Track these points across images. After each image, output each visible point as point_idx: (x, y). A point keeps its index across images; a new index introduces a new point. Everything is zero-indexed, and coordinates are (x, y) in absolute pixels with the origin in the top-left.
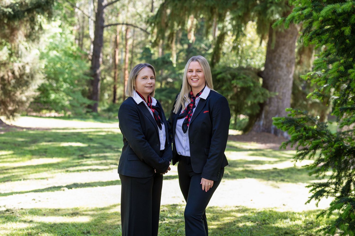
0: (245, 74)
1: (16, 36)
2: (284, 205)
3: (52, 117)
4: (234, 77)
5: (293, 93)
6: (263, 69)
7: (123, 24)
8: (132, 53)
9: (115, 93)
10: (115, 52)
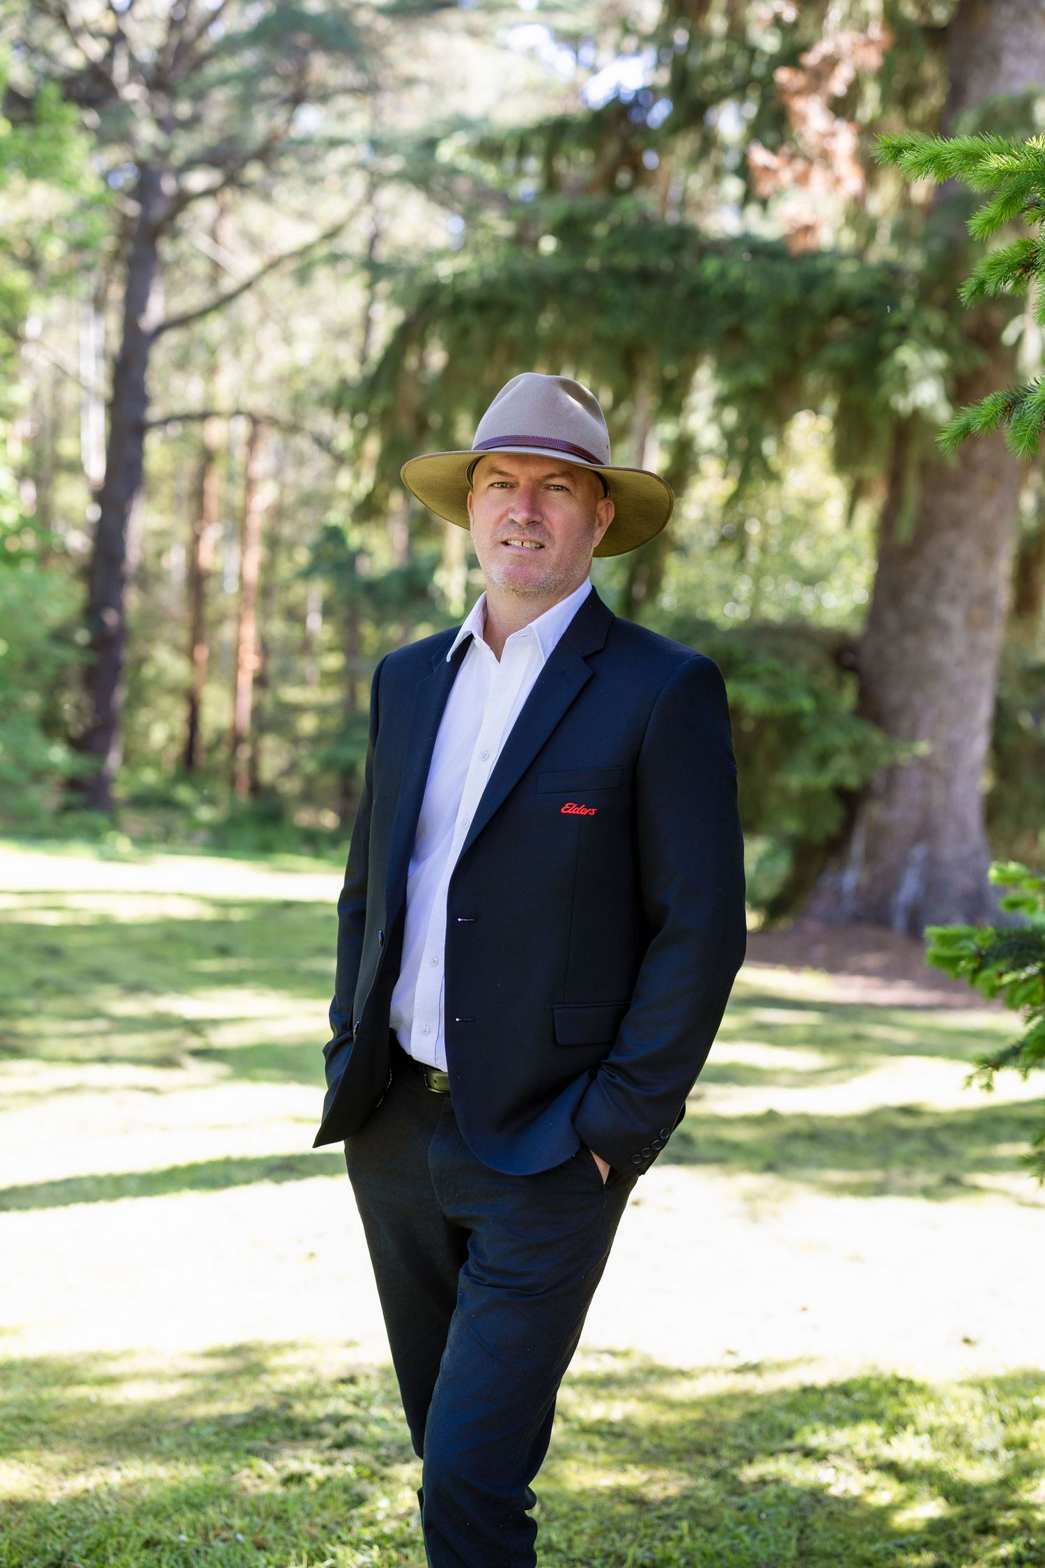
0: (778, 653)
2: (967, 1341)
5: (997, 747)
7: (234, 414)
8: (273, 542)
9: (193, 721)
10: (196, 539)
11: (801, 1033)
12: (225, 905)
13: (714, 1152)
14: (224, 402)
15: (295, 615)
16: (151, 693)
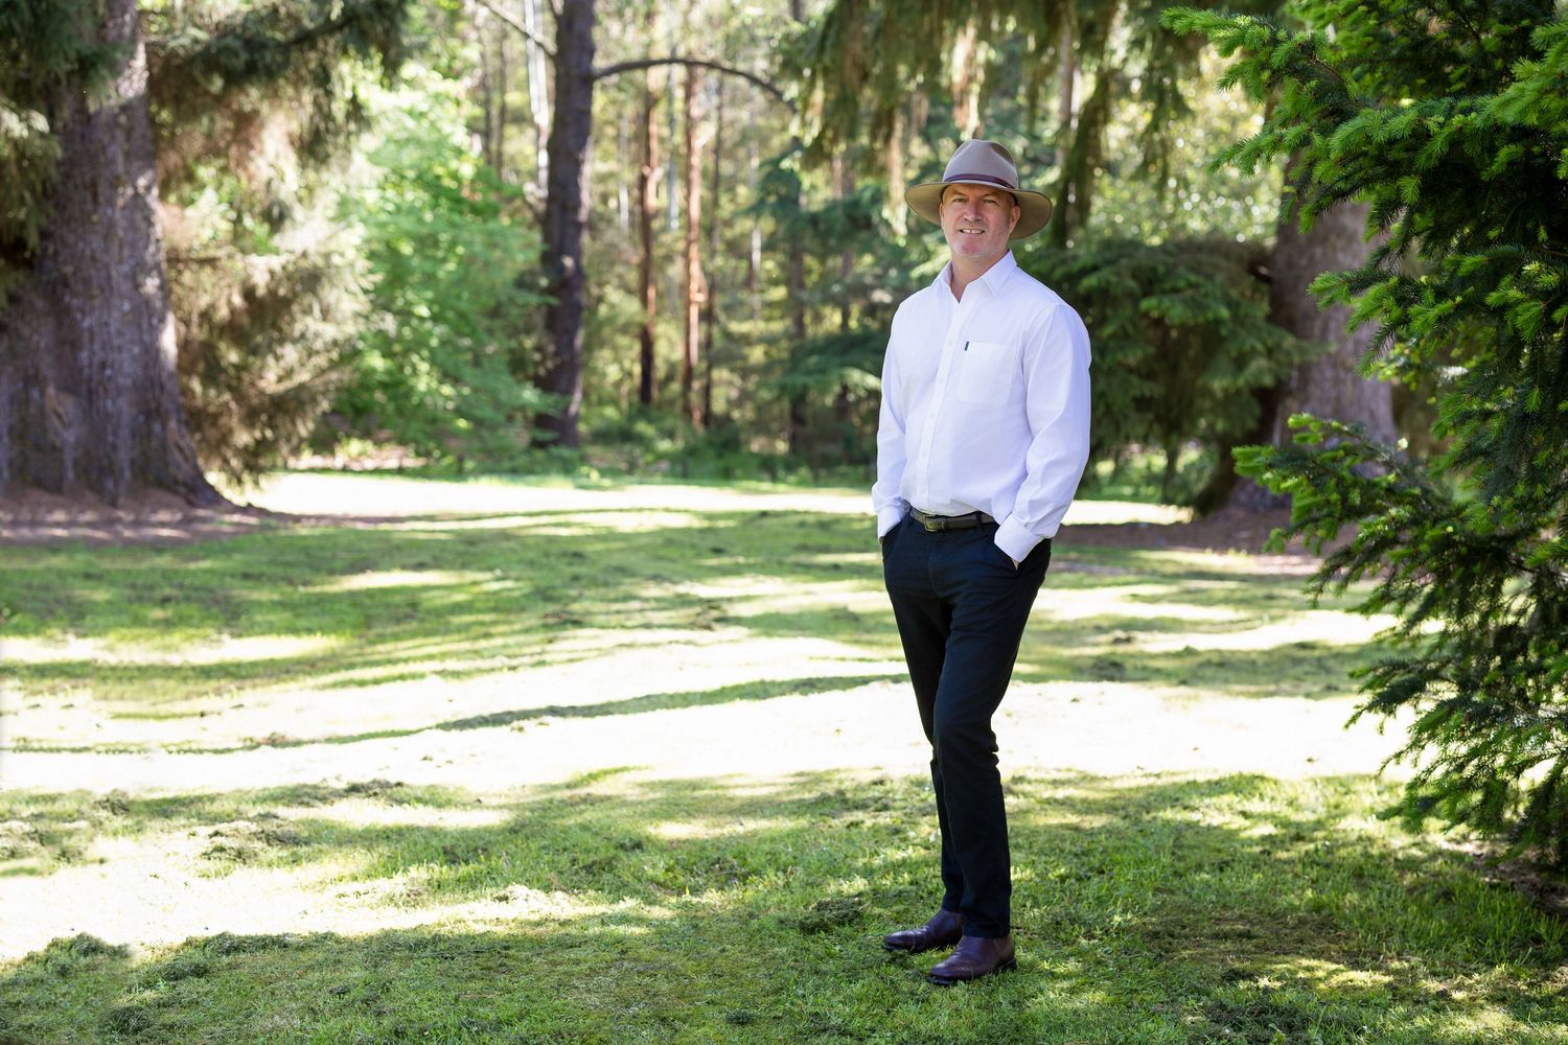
1: (257, 146)
2: (1310, 761)
3: (389, 472)
4: (1150, 283)
6: (1270, 242)
7: (672, 61)
8: (715, 182)
9: (647, 357)
10: (643, 181)
11: (1221, 595)
12: (710, 517)
13: (1139, 675)
14: (661, 51)
15: (737, 249)
16: (606, 332)
